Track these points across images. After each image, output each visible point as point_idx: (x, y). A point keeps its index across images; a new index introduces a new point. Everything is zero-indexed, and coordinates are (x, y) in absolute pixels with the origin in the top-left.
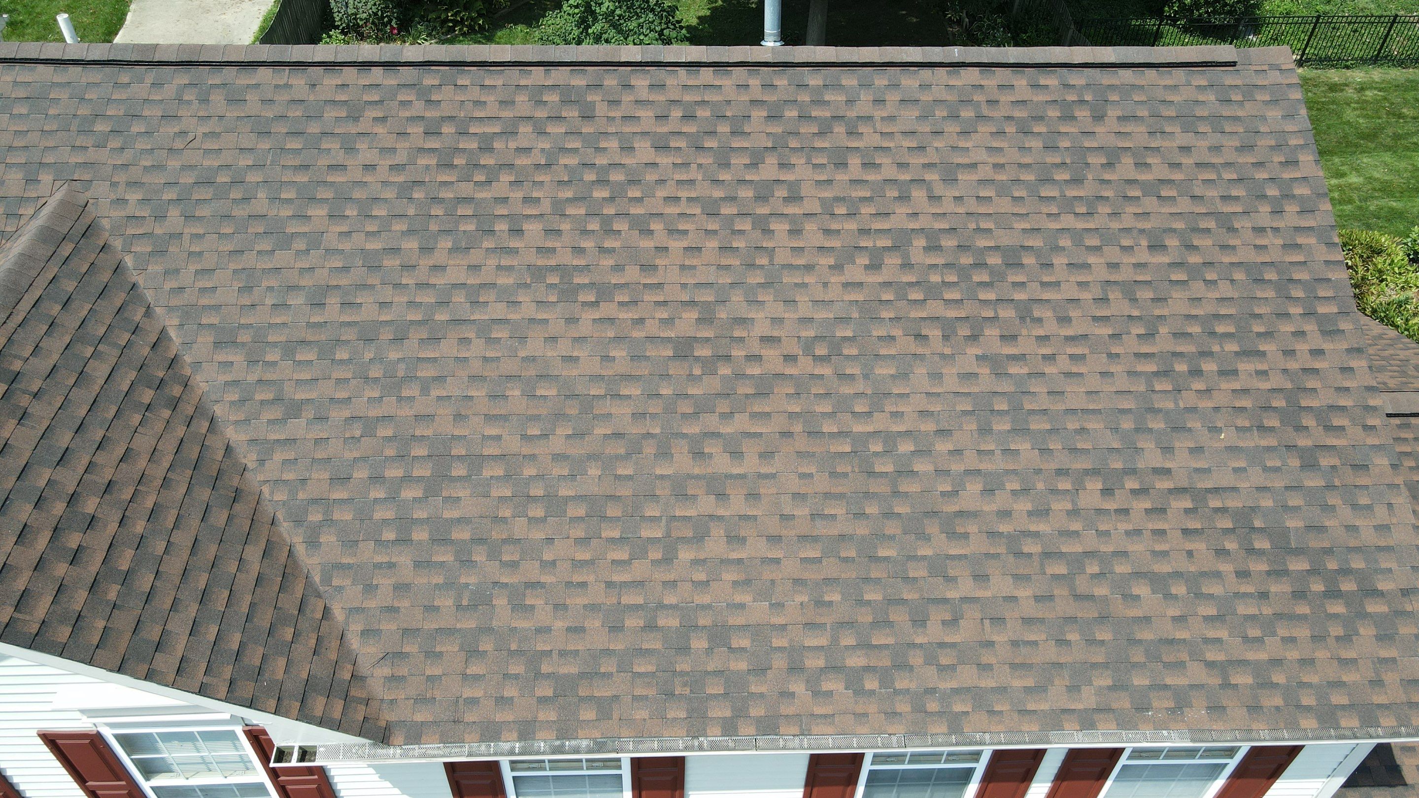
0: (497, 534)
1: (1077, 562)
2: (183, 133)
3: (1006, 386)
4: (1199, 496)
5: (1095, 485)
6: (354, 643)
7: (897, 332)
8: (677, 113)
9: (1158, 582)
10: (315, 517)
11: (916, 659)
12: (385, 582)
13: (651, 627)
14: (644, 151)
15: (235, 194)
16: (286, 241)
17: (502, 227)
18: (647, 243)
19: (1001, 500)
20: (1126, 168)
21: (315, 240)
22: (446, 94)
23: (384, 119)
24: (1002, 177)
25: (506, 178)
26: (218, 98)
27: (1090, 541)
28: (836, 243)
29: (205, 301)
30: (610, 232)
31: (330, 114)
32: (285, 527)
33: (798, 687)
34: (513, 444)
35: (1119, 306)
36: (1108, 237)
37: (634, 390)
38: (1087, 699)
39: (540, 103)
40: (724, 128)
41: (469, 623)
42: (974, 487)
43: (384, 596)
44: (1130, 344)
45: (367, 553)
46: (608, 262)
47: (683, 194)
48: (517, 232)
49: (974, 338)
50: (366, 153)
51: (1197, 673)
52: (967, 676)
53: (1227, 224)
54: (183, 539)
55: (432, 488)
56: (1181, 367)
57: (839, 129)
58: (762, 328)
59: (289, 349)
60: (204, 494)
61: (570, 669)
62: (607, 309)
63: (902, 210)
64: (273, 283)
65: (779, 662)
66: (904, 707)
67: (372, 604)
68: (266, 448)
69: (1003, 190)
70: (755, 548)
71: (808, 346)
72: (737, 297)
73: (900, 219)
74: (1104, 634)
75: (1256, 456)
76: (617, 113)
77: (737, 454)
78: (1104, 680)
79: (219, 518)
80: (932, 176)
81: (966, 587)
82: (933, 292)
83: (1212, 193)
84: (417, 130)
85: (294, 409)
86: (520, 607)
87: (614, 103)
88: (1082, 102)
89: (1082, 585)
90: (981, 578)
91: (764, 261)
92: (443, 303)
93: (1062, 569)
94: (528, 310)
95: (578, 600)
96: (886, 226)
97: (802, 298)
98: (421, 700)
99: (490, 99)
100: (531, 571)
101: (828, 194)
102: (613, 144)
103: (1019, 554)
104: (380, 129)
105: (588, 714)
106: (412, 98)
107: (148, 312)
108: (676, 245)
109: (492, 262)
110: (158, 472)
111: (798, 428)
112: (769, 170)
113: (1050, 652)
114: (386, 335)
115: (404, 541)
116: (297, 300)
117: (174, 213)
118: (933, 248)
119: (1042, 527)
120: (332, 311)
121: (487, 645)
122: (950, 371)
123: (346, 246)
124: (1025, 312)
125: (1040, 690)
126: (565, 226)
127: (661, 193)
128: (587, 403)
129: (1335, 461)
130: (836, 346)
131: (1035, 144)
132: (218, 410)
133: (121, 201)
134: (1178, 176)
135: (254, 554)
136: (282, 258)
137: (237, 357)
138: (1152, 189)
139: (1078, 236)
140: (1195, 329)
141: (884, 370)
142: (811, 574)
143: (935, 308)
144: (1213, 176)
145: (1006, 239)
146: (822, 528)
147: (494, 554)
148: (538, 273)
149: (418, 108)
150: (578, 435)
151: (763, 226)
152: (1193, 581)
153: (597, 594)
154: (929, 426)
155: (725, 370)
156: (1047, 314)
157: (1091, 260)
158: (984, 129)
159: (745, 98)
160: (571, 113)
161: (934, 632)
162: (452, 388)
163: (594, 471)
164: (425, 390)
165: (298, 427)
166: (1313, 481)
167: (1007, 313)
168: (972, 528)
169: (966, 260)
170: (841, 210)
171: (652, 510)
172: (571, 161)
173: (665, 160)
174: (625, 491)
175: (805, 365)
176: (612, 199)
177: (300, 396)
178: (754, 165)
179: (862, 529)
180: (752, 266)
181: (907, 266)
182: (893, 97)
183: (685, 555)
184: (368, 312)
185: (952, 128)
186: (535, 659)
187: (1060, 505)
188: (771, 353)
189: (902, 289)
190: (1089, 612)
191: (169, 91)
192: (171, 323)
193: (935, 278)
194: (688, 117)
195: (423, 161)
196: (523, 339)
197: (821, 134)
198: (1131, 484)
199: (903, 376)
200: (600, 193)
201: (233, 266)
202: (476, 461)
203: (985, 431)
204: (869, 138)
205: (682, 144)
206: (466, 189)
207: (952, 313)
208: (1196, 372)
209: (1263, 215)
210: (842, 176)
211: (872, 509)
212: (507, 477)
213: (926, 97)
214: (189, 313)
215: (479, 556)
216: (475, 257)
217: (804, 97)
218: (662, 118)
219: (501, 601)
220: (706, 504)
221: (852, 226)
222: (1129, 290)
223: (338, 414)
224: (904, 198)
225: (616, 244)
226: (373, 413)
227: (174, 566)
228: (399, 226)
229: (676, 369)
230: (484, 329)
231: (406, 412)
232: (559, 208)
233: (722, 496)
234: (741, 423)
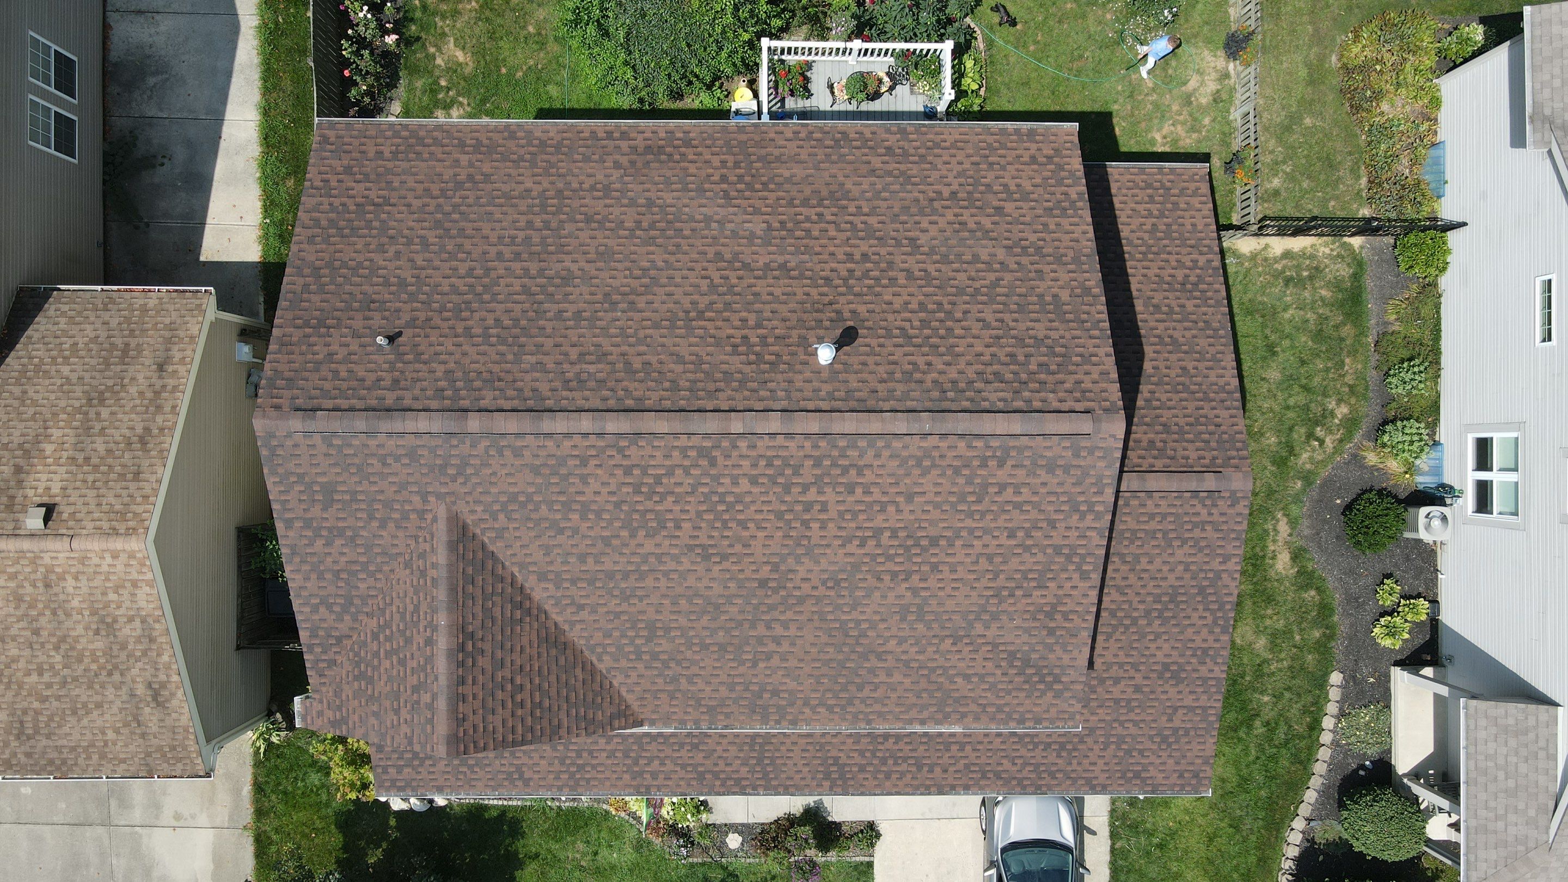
0: (679, 657)
1: (933, 670)
2: (494, 474)
3: (917, 601)
4: (995, 645)
5: (949, 641)
6: (624, 694)
7: (869, 577)
8: (763, 463)
9: (967, 677)
10: (599, 650)
11: (857, 702)
12: (634, 674)
13: (747, 689)
14: (744, 485)
15: (530, 507)
16: (561, 531)
17: (670, 525)
18: (745, 534)
19: (905, 647)
20: (1009, 494)
21: (576, 531)
22: (633, 451)
23: (600, 466)
24: (939, 499)
25: (670, 499)
26: (507, 453)
27: (941, 662)
28: (844, 534)
29: (528, 560)
30: (726, 527)
31: (571, 462)
32: (587, 653)
33: (807, 711)
34: (683, 621)
36: (986, 531)
37: (740, 601)
38: (925, 714)
39: (686, 456)
40: (788, 472)
41: (670, 688)
42: (893, 642)
43: (634, 678)
44: (984, 582)
45: (624, 663)
46: (726, 543)
47: (765, 508)
48: (678, 527)
49: (906, 580)
50: (594, 485)
51: (973, 707)
52: (877, 707)
53: (1052, 524)
54: (553, 678)
55: (649, 639)
56: (1005, 593)
57: (853, 472)
58: (802, 574)
59: (574, 582)
60: (554, 652)
61: (714, 703)
62: (726, 565)
63: (880, 517)
64: (560, 551)
65: (799, 702)
66: (849, 717)
67: (629, 681)
68: (572, 624)
69: (937, 506)
70: (793, 663)
71: (824, 582)
72: (790, 560)
73: (879, 521)
74: (938, 695)
75: (1027, 631)
76: (730, 463)
77: (787, 628)
78: (935, 709)
79: (562, 661)
80: (900, 499)
81: (883, 677)
82: (889, 558)
83: (1051, 508)
84: (619, 472)
85: (581, 607)
86: (690, 681)
87: (728, 457)
88: (993, 457)
89: (933, 678)
90: (889, 675)
91: (805, 542)
92: (645, 562)
93: (926, 672)
94: (686, 564)
95: (715, 680)
96: (871, 525)
97: (823, 560)
98: (654, 712)
99: (658, 454)
100: (694, 670)
101: (842, 508)
102: (727, 481)
103: (908, 667)
104: (599, 472)
106: (614, 453)
107: (504, 567)
108: (761, 534)
109: (667, 542)
110: (535, 652)
111: (816, 617)
112: (812, 495)
113: (914, 700)
114: (619, 576)
115: (639, 658)
116: (572, 560)
117: (501, 516)
118: (894, 536)
119: (921, 657)
120: (590, 564)
121: (679, 695)
122: (891, 595)
123: (592, 533)
124: (935, 568)
126: (703, 525)
127: (753, 508)
128: (717, 607)
129: (1063, 633)
130: (838, 582)
131: (961, 481)
132: (547, 607)
133: (473, 512)
134: (1036, 499)
135: (578, 671)
136: (561, 539)
137: (551, 586)
138: (1018, 506)
139: (971, 531)
140: (1018, 576)
141: (860, 593)
142: (816, 673)
143: (890, 566)
144: (1054, 499)
145: (933, 532)
146: (822, 656)
147: (679, 663)
148: (691, 548)
149: (618, 459)
150: (714, 619)
151: (806, 524)
152: (982, 677)
153: (724, 678)
154: (877, 617)
155: (783, 593)
156: (946, 568)
157: (975, 543)
158: (935, 472)
159: (801, 454)
160: (704, 463)
161: (866, 692)
162: (654, 599)
163: (721, 634)
164: (641, 600)
165: (584, 615)
166: (1050, 640)
167: (925, 568)
168: (889, 657)
169: (910, 542)
170: (848, 516)
171: (747, 649)
172: (706, 490)
173: (756, 490)
174: (736, 641)
175: (822, 591)
176: (727, 511)
177: (583, 602)
178: (804, 492)
179: (840, 657)
180: (799, 545)
181: (878, 545)
182: (886, 453)
183: (762, 665)
184: (608, 565)
185: (917, 472)
186: (698, 701)
187: (931, 649)
188: (806, 586)
189: (874, 557)
190: (933, 687)
192: (516, 570)
193: (892, 552)
194: (770, 465)
195: (625, 490)
196: (685, 579)
197: (842, 474)
198: (966, 640)
199: (868, 596)
200: (721, 508)
201: (537, 543)
202: (668, 630)
203: (903, 619)
204: (869, 477)
205: (765, 480)
206: (649, 505)
207: (897, 569)
208: (1012, 595)
209: (1074, 520)
210: (851, 499)
211: (846, 649)
212: (682, 636)
213: (905, 453)
214: (522, 566)
215: (672, 665)
216: (658, 539)
217: (835, 453)
218: (754, 465)
219: (683, 681)
220: (772, 647)
221: (853, 525)
223: (602, 610)
224: (883, 510)
225: (730, 534)
226: (618, 610)
227: (553, 692)
228: (617, 524)
229: (760, 592)
230: (666, 574)
231: (632, 609)
232: (699, 514)
233: (779, 644)
234: (789, 615)
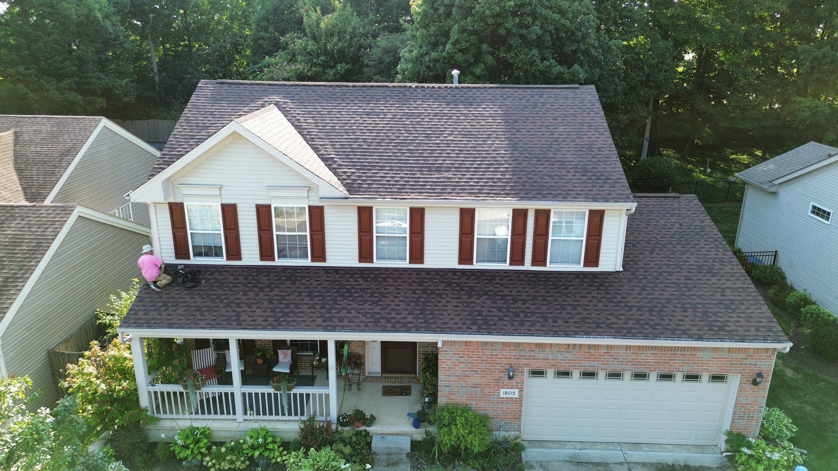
4: (563, 162)
5: (535, 160)
7: (484, 133)
8: (428, 95)
9: (551, 176)
14: (419, 102)
23: (352, 95)
24: (514, 107)
25: (383, 106)
27: (533, 169)
28: (469, 118)
31: (338, 94)
35: (543, 129)
36: (542, 118)
38: (530, 195)
39: (392, 93)
40: (440, 98)
44: (546, 136)
47: (429, 109)
53: (575, 116)
56: (560, 140)
57: (471, 99)
62: (408, 128)
74: (535, 185)
75: (579, 155)
76: (412, 95)
78: (535, 192)
83: (571, 110)
88: (537, 94)
89: (530, 176)
97: (459, 127)
99: (379, 92)
101: (467, 110)
102: (411, 101)
113: (521, 187)
118: (495, 119)
126: (398, 114)
130: (467, 135)
131: (523, 101)
134: (562, 107)
139: (534, 117)
140: (565, 134)
144: (572, 107)
149: (361, 94)
152: (560, 176)
156: (524, 130)
157: (537, 121)
159: (446, 93)
160: (400, 95)
182: (485, 93)
185: (501, 99)
190: (531, 181)
191: (298, 90)
193: (495, 124)
194: (431, 96)
197: (466, 99)
204: (479, 100)
209: (585, 114)
213: (495, 93)
216: (375, 118)
217: (462, 93)
218: (424, 96)
222: (547, 127)
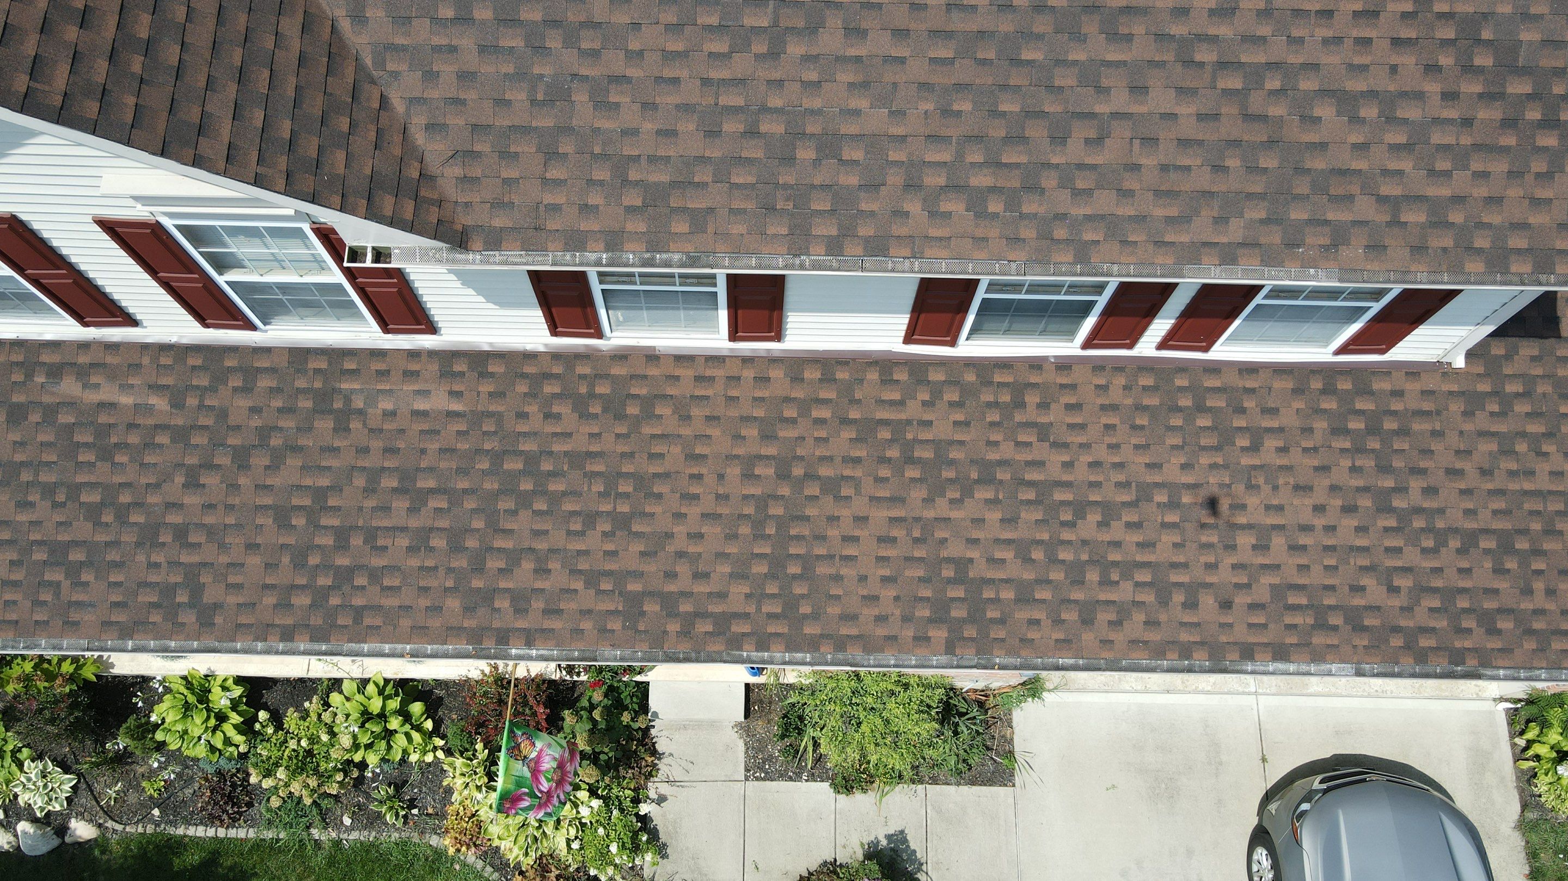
0: (575, 17)
1: (1256, 74)
6: (419, 138)
9: (1347, 102)
11: (1049, 181)
12: (446, 69)
13: (752, 133)
27: (1278, 50)
33: (914, 207)
41: (545, 121)
43: (446, 87)
45: (423, 32)
52: (1105, 202)
61: (661, 176)
65: (895, 178)
66: (1028, 232)
67: (434, 94)
70: (878, 43)
74: (1269, 161)
81: (1120, 100)
86: (602, 105)
89: (1256, 102)
90: (1139, 90)
93: (1235, 82)
95: (669, 99)
98: (498, 205)
100: (615, 62)
103: (1189, 63)
105: (680, 226)
113: (1202, 179)
115: (464, 19)
119: (1223, 30)
121: (567, 146)
125: (1181, 221)
142: (941, 78)
146: (958, 22)
147: (570, 41)
153: (691, 92)
161: (1074, 151)
168: (1138, 29)
179: (1006, 25)
183: (795, 49)
186: (620, 164)
190: (1258, 134)
215: (554, 41)
219: (581, 97)
